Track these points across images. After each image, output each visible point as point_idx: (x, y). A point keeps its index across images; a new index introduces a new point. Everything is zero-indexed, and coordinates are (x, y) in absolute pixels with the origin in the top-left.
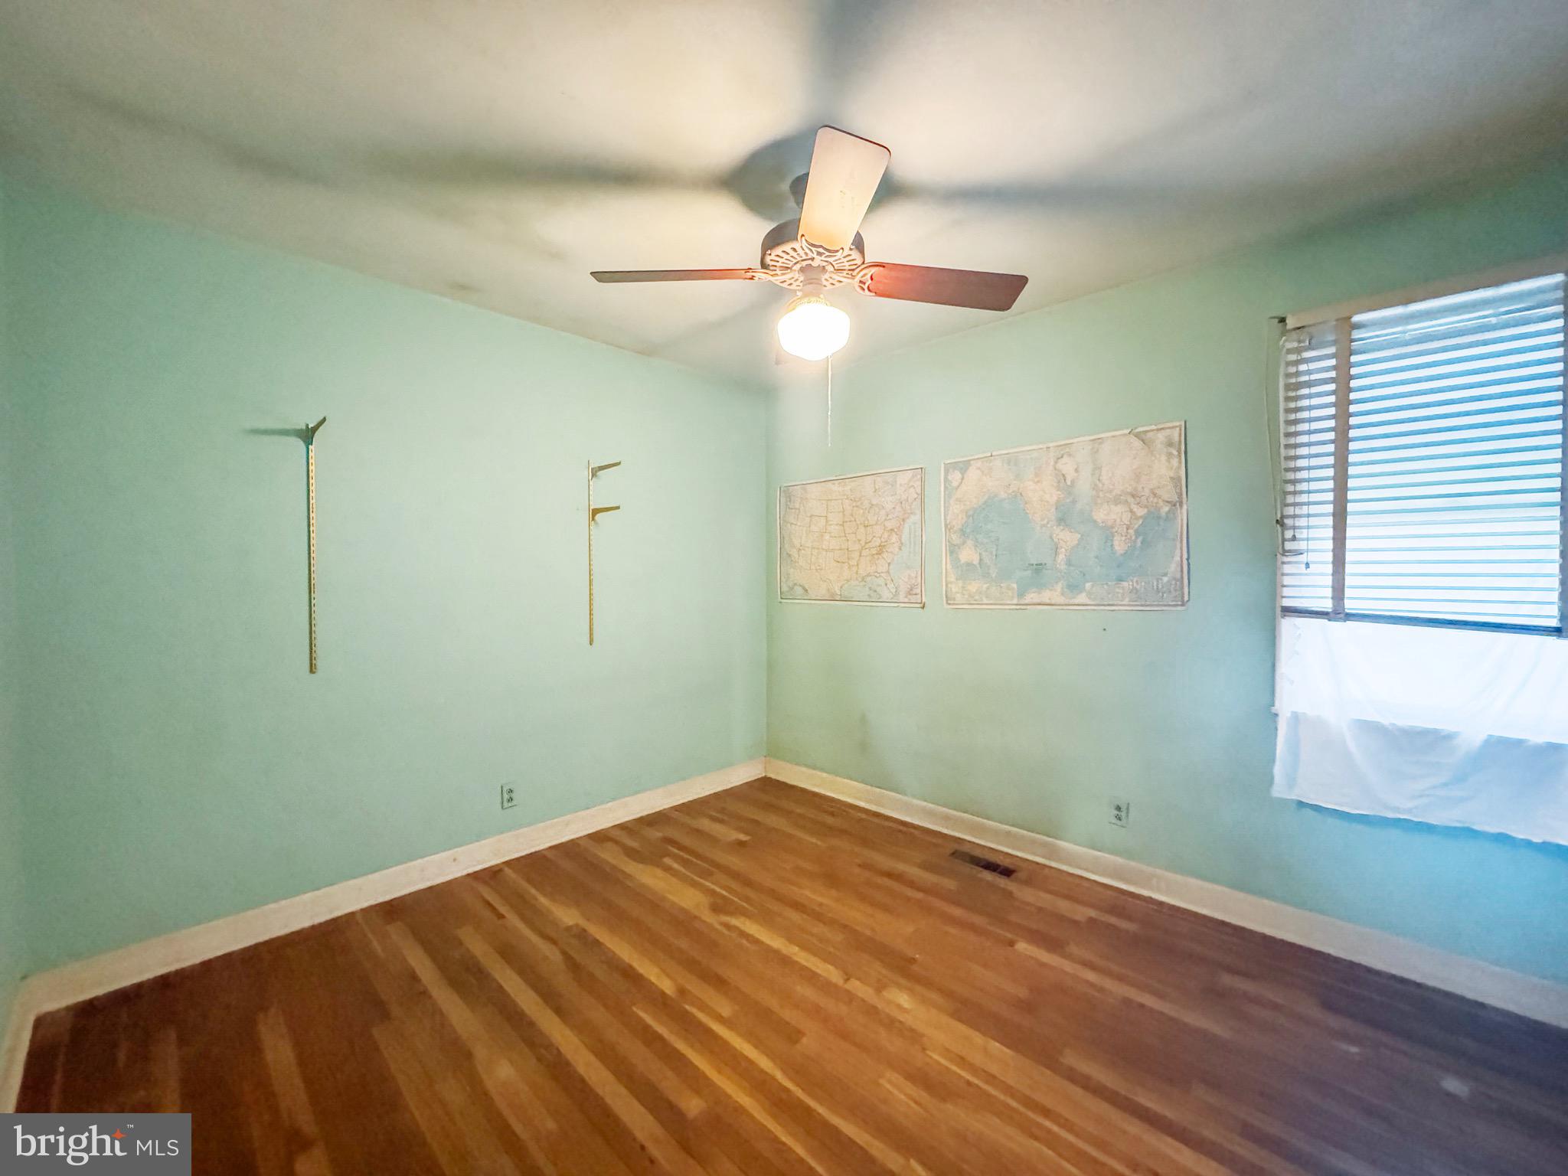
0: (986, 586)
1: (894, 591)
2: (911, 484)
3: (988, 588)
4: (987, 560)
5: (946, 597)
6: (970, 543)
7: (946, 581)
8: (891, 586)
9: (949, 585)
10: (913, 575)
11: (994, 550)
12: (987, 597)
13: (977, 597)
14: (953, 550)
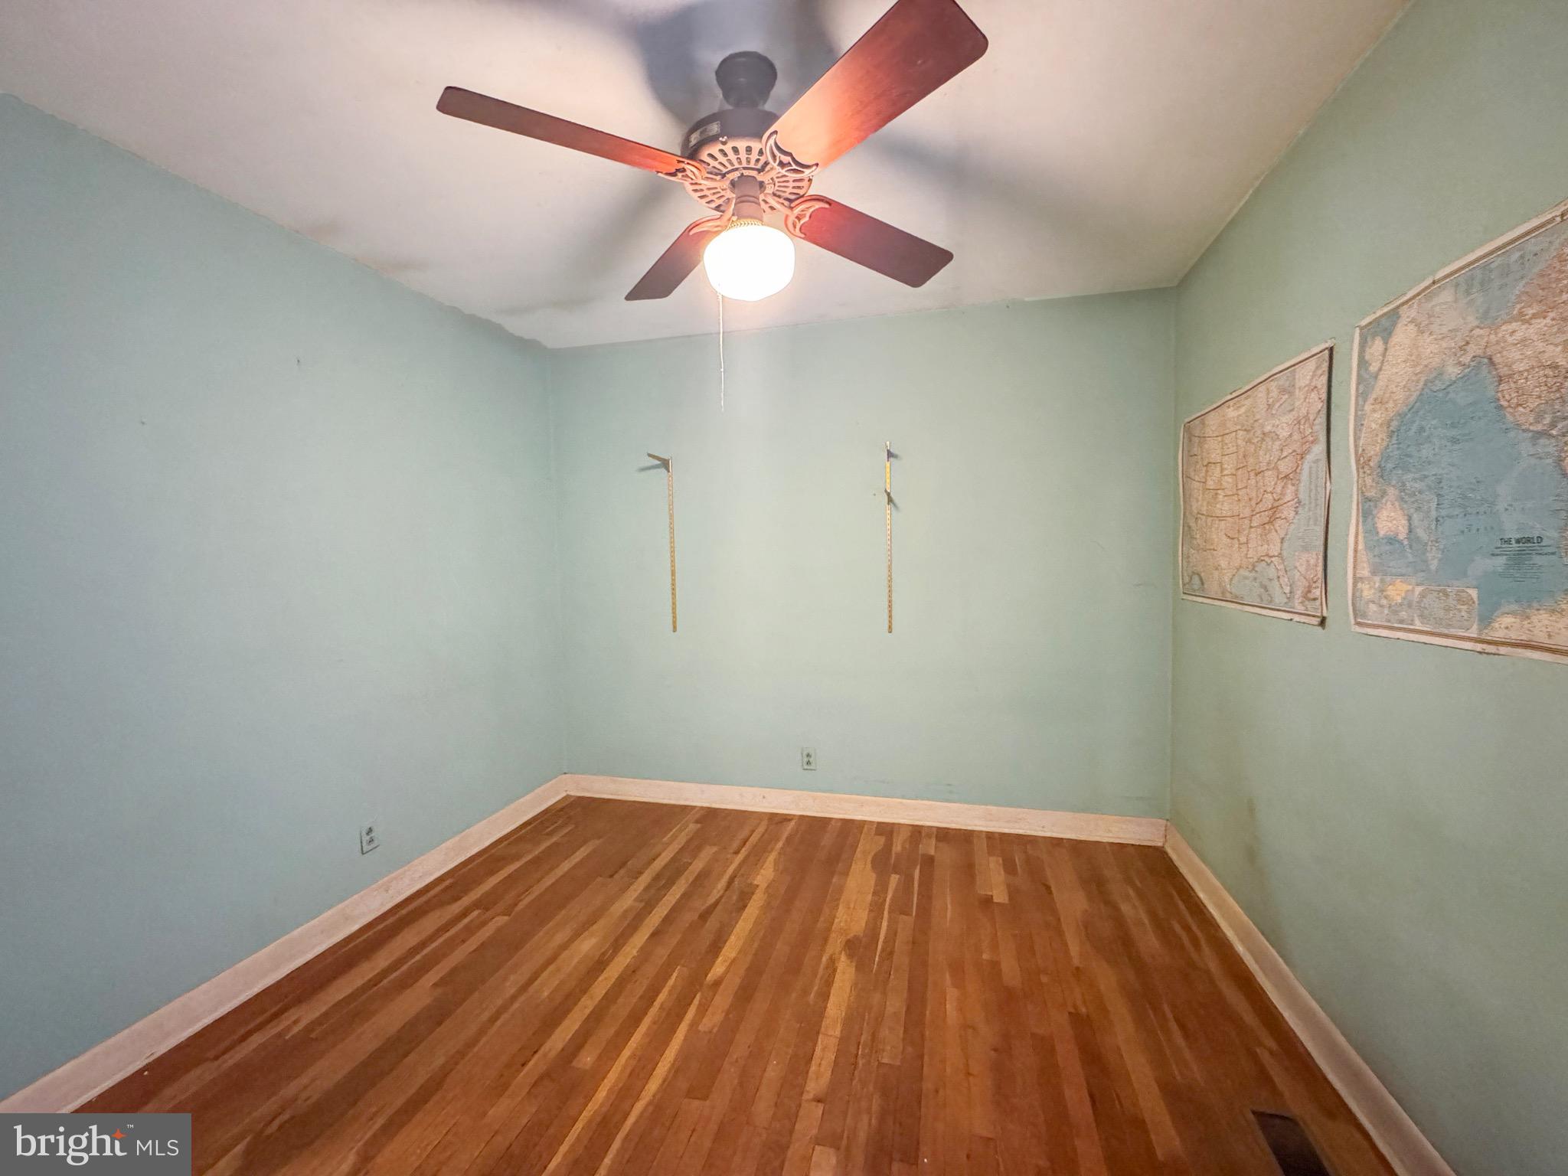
0: (1419, 589)
1: (1287, 590)
2: (1313, 384)
3: (1423, 596)
4: (1421, 533)
5: (1354, 610)
6: (1392, 492)
7: (1354, 575)
8: (1285, 580)
9: (1359, 585)
10: (1312, 562)
11: (1434, 505)
12: (1421, 616)
13: (1403, 614)
14: (1368, 509)
